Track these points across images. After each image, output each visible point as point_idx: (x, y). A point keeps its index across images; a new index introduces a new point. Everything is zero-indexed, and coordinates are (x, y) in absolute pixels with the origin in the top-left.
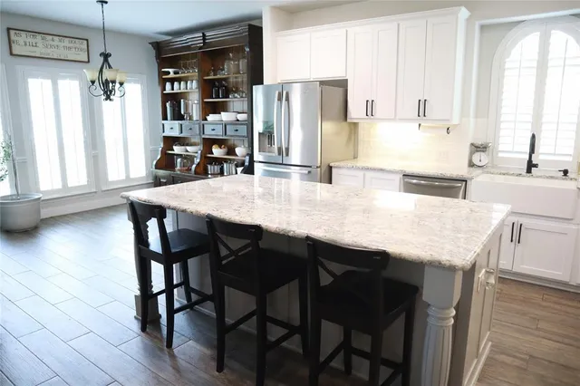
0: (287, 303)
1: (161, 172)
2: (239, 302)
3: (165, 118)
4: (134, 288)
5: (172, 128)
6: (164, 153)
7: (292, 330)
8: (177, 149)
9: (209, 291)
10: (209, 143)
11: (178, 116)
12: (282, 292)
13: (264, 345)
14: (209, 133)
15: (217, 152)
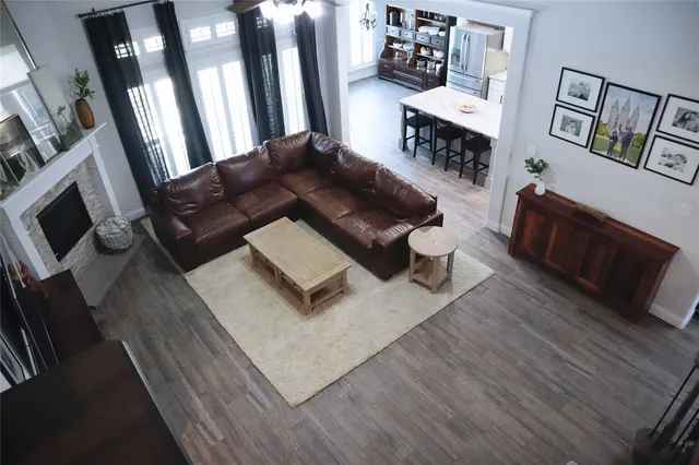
0: (457, 145)
1: (385, 60)
2: (441, 143)
3: (388, 23)
4: (400, 136)
5: (394, 31)
6: (386, 46)
7: (457, 154)
8: (396, 46)
9: (428, 139)
10: (418, 46)
11: (398, 23)
12: (455, 141)
13: (448, 158)
14: (419, 39)
15: (424, 52)
